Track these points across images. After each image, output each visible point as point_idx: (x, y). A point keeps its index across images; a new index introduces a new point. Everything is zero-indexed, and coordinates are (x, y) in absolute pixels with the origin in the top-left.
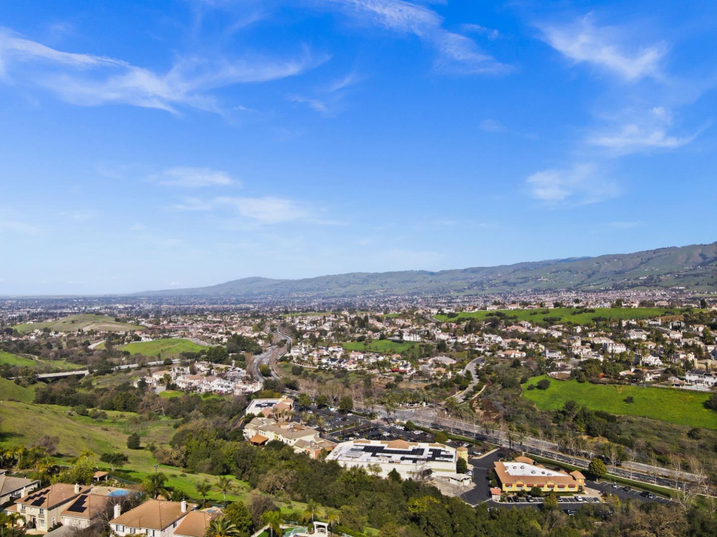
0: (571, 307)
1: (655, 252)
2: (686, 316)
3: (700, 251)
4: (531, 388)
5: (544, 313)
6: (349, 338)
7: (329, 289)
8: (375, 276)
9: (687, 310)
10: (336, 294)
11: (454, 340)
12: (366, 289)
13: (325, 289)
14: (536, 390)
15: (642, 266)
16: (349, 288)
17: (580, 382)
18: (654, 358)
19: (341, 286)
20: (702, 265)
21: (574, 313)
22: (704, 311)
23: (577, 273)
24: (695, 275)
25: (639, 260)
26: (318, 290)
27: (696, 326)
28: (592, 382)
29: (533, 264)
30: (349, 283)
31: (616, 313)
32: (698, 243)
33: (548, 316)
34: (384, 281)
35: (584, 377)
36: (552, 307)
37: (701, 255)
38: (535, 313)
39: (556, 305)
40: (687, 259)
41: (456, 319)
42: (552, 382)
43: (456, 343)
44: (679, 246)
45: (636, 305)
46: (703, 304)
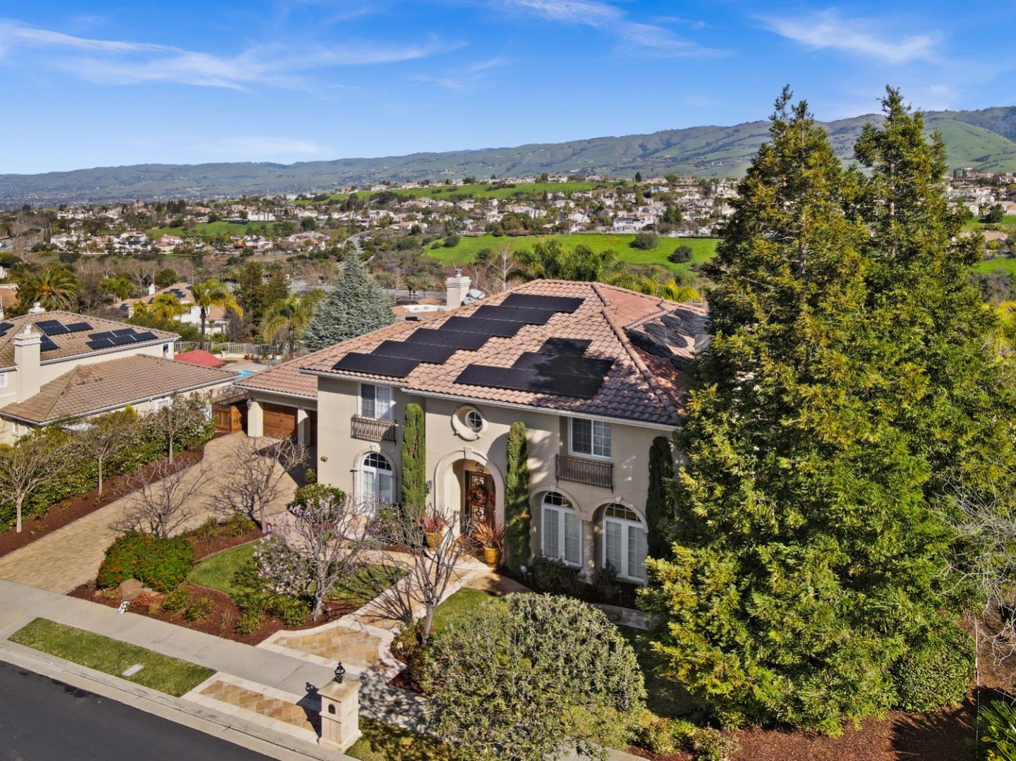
0: (485, 183)
1: (589, 141)
2: (618, 189)
3: (640, 141)
4: (435, 247)
5: (450, 190)
6: (157, 225)
7: (101, 187)
8: (186, 169)
9: (621, 184)
10: (114, 194)
11: (327, 217)
12: (169, 187)
13: (95, 188)
14: (442, 249)
15: (574, 158)
16: (138, 186)
17: (496, 236)
18: (581, 216)
19: (123, 183)
20: (642, 157)
21: (490, 189)
22: (639, 184)
23: (494, 165)
24: (633, 168)
25: (570, 151)
26: (79, 188)
27: (629, 195)
28: (510, 235)
29: (435, 154)
30: (139, 179)
31: (540, 188)
32: (638, 133)
33: (457, 193)
34: (201, 176)
35: (501, 230)
36: (461, 184)
37: (641, 146)
38: (439, 191)
39: (466, 181)
40: (626, 150)
41: (327, 201)
42: (462, 239)
43: (330, 219)
44: (617, 136)
45: (564, 179)
46: (638, 178)
